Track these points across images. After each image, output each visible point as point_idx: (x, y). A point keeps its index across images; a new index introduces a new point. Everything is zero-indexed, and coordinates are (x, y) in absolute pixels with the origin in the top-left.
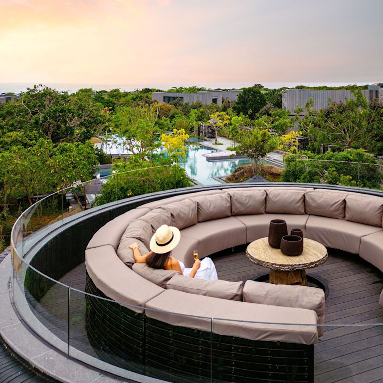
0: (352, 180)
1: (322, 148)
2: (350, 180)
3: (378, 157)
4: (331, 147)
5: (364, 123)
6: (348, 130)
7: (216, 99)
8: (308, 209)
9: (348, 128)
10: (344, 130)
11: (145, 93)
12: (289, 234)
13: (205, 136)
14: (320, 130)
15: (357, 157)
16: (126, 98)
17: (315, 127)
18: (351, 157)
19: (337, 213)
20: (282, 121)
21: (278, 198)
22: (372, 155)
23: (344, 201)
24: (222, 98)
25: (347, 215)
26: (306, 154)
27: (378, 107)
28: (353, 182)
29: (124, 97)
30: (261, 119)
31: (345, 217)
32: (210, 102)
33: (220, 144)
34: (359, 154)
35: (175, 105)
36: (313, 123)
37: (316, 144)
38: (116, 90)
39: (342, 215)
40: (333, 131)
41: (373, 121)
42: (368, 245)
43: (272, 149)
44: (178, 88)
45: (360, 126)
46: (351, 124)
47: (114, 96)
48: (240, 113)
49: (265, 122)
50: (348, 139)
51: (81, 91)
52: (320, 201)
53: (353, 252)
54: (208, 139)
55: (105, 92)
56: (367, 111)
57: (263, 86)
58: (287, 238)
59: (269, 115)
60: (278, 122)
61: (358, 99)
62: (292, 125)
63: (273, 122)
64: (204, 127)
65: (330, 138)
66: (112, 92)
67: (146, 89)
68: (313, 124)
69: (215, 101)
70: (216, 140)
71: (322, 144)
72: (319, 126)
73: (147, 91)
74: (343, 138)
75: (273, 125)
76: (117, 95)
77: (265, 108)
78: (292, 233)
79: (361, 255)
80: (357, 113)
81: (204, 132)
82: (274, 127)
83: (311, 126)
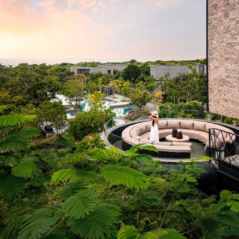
0: (192, 116)
1: (175, 99)
2: (191, 117)
3: (204, 104)
4: (179, 99)
5: (197, 86)
6: (188, 89)
7: (110, 70)
8: (181, 127)
9: (188, 88)
10: (186, 89)
11: (62, 66)
12: (178, 133)
13: (107, 93)
14: (173, 89)
15: (194, 105)
16: (51, 69)
17: (170, 88)
18: (191, 105)
19: (191, 127)
20: (152, 84)
21: (171, 123)
22: (201, 103)
23: (193, 123)
24: (114, 70)
25: (194, 128)
26: (169, 104)
27: (204, 77)
28: (192, 117)
29: (49, 68)
30: (139, 83)
31: (193, 129)
32: (106, 73)
33: (116, 98)
34: (195, 104)
35: (86, 74)
36: (169, 85)
37: (171, 97)
38: (44, 64)
39: (192, 128)
40: (180, 90)
41: (202, 84)
42: (201, 136)
43: (149, 101)
44: (84, 62)
45: (195, 87)
46: (190, 86)
47: (43, 68)
48: (127, 80)
49: (142, 85)
50: (188, 94)
51: (21, 64)
52: (185, 124)
53: (197, 139)
54: (108, 95)
55: (37, 65)
56: (198, 79)
57: (136, 61)
58: (178, 134)
59: (144, 81)
60: (149, 85)
61: (194, 73)
62: (157, 86)
63: (146, 85)
64: (105, 88)
65: (179, 94)
66: (41, 65)
67: (64, 63)
68: (169, 87)
69: (109, 71)
70: (114, 96)
71: (175, 97)
72: (173, 87)
73: (64, 64)
74: (186, 94)
75: (147, 86)
76: (44, 67)
77: (141, 76)
78: (179, 133)
79: (199, 140)
80: (193, 80)
81: (105, 91)
82: (147, 88)
83: (168, 87)
